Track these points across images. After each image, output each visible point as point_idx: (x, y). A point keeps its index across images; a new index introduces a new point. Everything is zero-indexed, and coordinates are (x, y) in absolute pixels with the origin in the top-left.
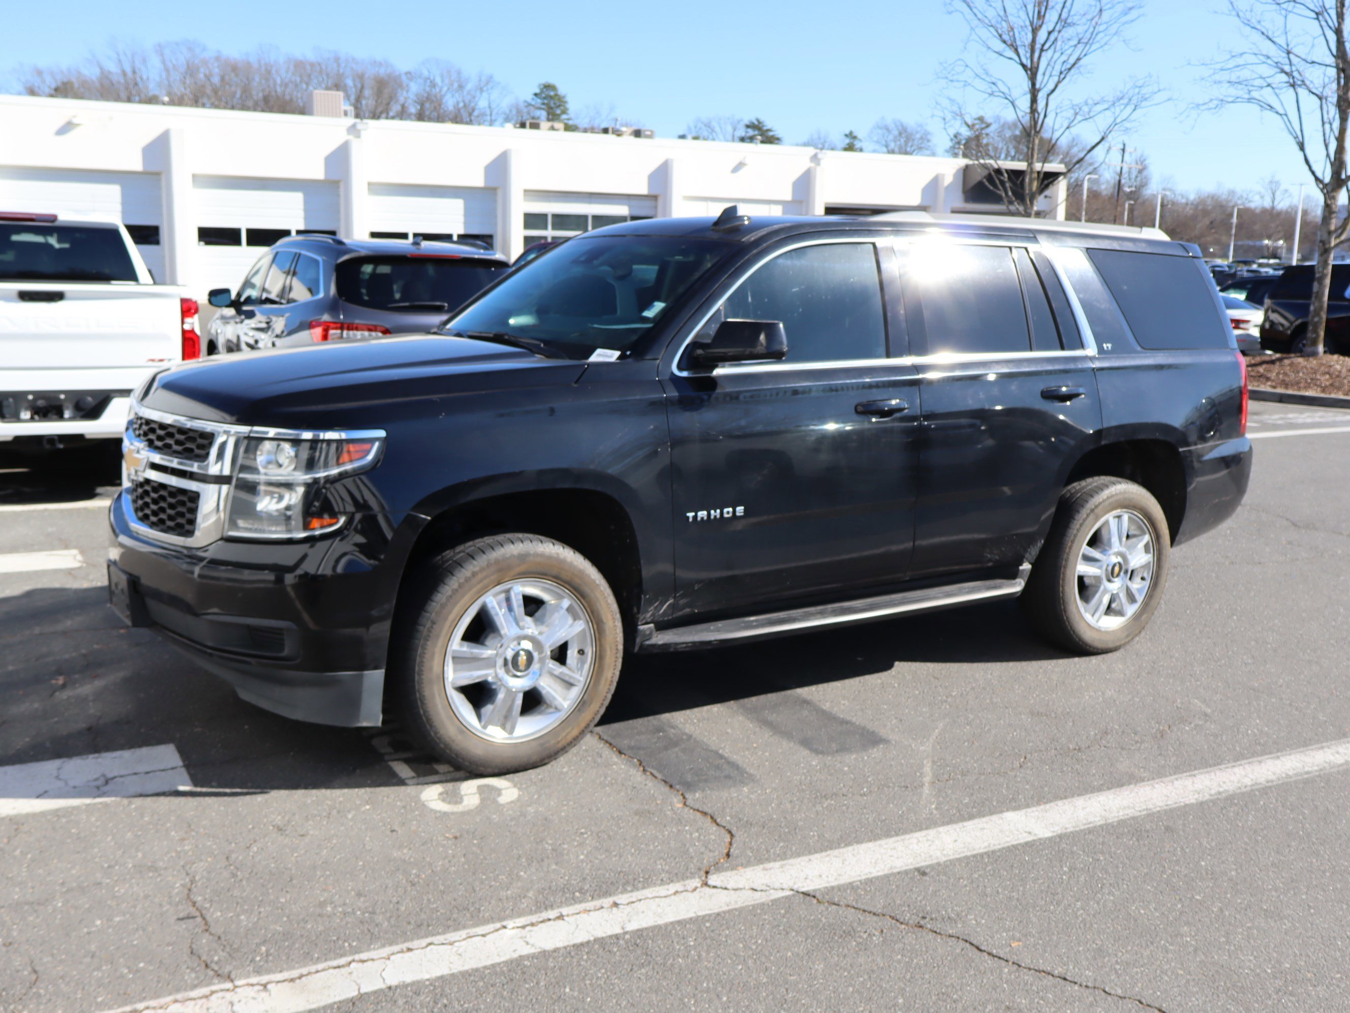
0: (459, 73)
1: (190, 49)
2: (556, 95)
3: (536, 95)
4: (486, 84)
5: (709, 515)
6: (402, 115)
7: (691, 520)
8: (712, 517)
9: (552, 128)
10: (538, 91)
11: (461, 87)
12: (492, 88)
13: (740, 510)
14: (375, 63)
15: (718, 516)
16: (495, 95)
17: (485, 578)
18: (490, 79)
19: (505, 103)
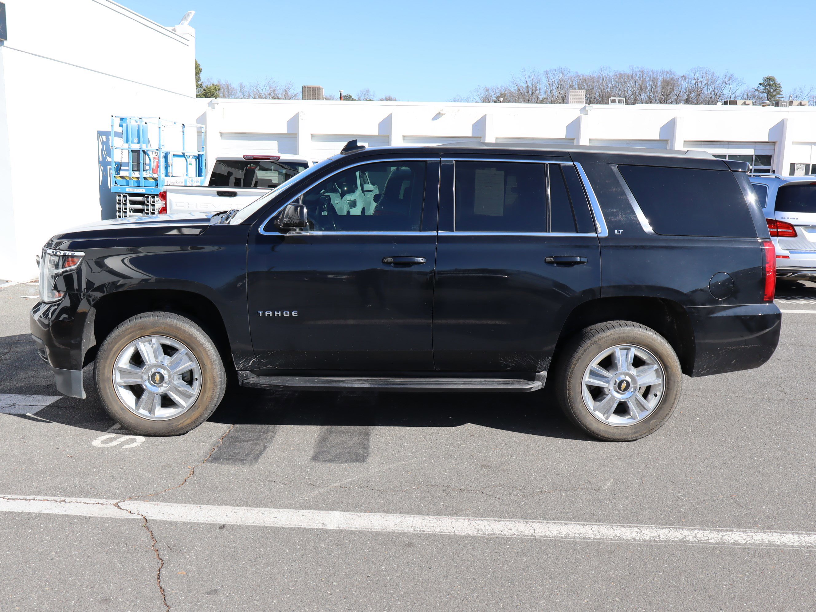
0: (713, 74)
1: (562, 72)
2: (774, 83)
3: (760, 84)
4: (729, 80)
5: (273, 314)
6: (677, 102)
7: (261, 315)
8: (276, 315)
9: (745, 104)
10: (762, 82)
11: (713, 82)
12: (732, 82)
13: (294, 313)
14: (663, 72)
15: (280, 315)
16: (734, 86)
17: (133, 332)
18: (732, 77)
19: (741, 90)
